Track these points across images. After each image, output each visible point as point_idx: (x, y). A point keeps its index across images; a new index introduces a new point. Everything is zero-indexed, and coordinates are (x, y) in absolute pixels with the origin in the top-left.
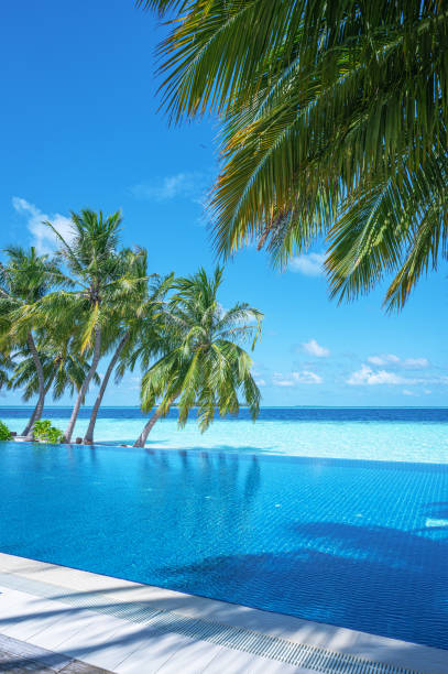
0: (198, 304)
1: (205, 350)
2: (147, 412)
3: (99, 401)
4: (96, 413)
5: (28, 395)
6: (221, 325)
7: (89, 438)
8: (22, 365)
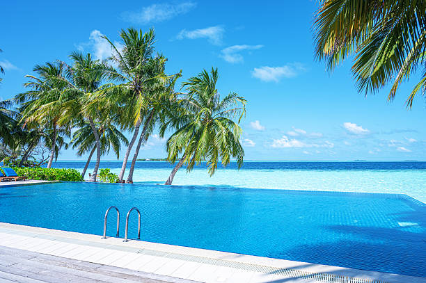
0: (205, 94)
1: (210, 124)
2: (173, 163)
3: (136, 156)
4: (133, 165)
5: (81, 153)
6: (219, 108)
7: (130, 180)
8: (76, 133)
